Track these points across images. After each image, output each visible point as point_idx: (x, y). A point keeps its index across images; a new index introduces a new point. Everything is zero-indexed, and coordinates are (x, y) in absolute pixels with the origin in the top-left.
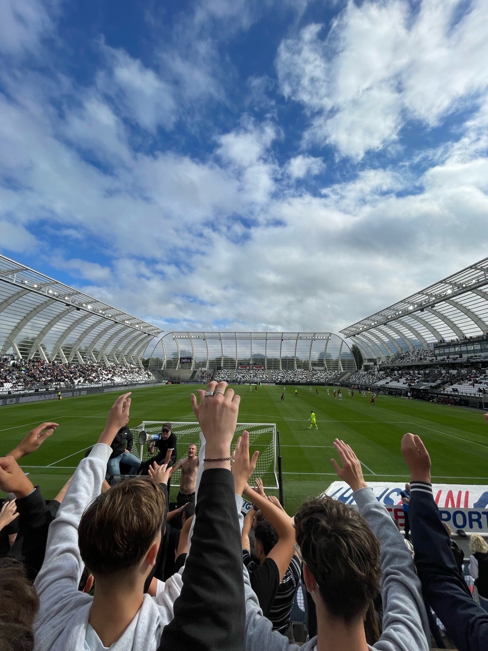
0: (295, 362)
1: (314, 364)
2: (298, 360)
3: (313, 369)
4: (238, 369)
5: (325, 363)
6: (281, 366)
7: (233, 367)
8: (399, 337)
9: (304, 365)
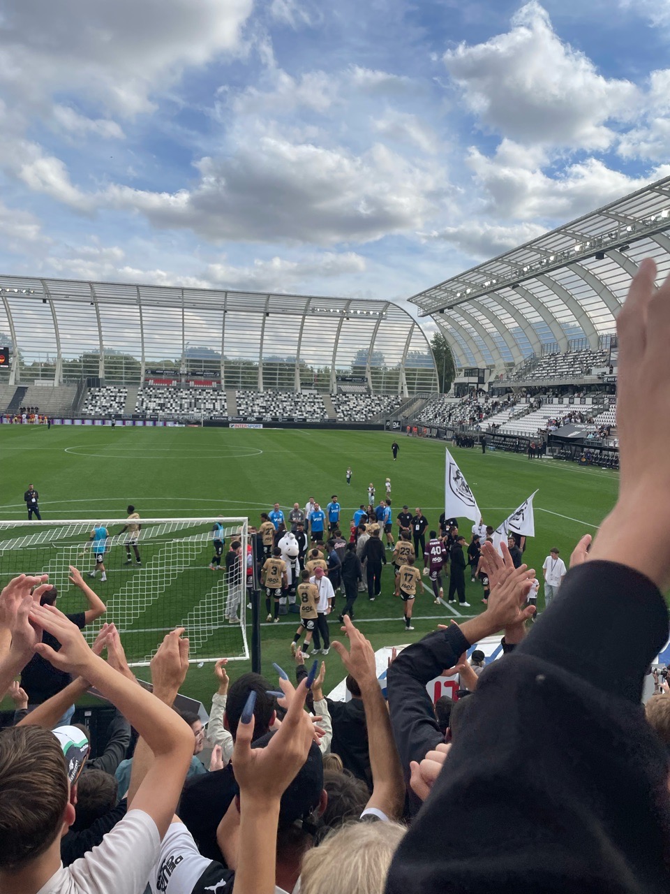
0: (297, 372)
1: (343, 379)
2: (303, 369)
3: (340, 391)
4: (146, 385)
5: (368, 375)
6: (261, 381)
7: (134, 381)
8: (540, 319)
9: (317, 382)
